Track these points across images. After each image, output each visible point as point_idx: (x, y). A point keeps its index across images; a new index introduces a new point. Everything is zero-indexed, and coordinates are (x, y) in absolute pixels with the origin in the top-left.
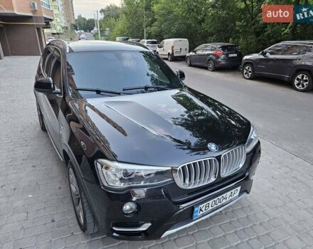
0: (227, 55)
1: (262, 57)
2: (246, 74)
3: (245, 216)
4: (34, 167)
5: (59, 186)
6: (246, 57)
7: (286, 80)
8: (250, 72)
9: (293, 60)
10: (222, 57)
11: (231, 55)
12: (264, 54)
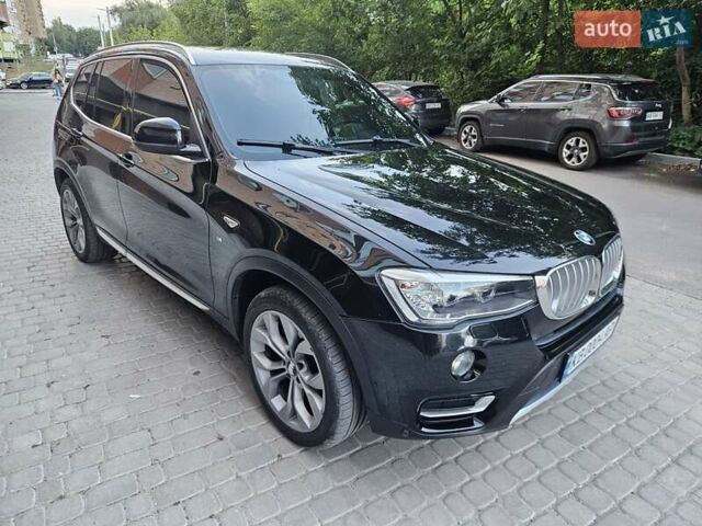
0: (423, 105)
1: (496, 106)
2: (465, 141)
3: (598, 382)
4: (107, 337)
5: (190, 369)
6: (464, 108)
7: (546, 149)
8: (474, 137)
9: (557, 110)
10: (413, 108)
11: (430, 106)
12: (501, 101)
